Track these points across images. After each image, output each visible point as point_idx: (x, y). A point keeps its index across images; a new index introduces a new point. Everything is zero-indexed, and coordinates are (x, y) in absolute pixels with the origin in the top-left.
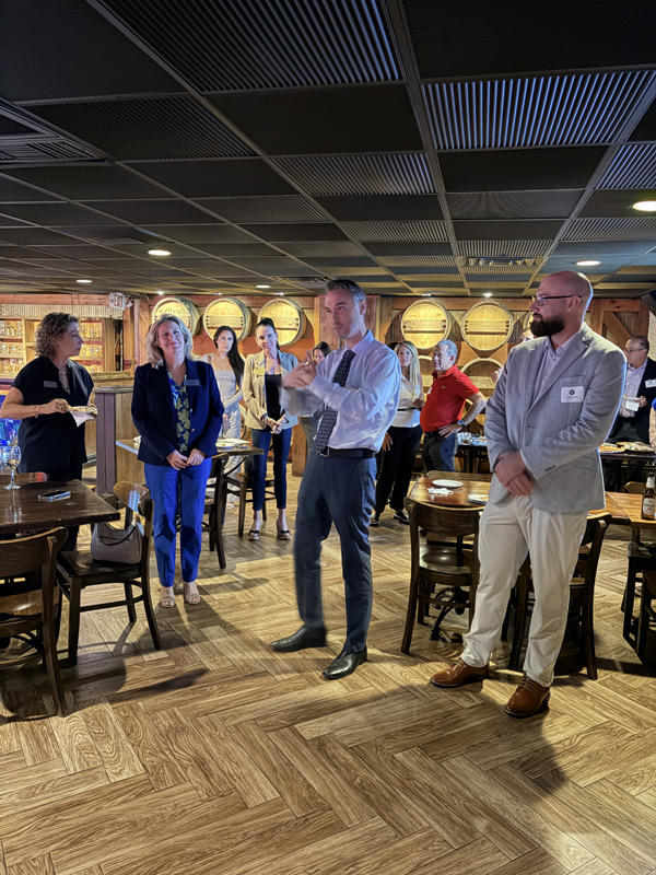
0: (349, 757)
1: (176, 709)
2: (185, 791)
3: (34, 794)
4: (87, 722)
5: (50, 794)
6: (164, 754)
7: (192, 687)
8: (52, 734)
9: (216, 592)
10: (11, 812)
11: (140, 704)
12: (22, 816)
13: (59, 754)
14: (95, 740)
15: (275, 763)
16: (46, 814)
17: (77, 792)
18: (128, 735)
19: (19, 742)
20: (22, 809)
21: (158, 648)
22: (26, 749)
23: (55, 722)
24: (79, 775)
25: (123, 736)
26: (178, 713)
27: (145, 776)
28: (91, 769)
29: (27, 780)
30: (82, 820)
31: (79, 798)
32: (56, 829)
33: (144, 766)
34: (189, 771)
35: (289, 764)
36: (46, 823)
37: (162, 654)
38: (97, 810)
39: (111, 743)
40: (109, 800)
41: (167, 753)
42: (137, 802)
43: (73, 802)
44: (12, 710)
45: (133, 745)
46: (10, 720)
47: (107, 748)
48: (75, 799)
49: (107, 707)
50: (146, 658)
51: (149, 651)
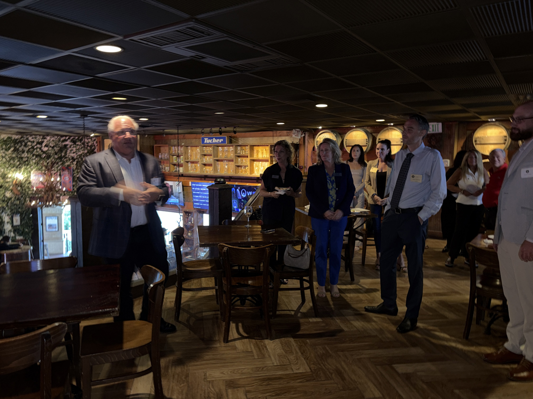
1: (326, 346)
2: (331, 384)
3: (258, 371)
4: (282, 345)
5: (265, 372)
6: (320, 365)
7: (335, 337)
8: (266, 347)
9: (349, 293)
10: (248, 376)
11: (308, 341)
12: (253, 379)
13: (270, 356)
14: (286, 353)
15: (380, 381)
16: (264, 380)
17: (278, 373)
18: (302, 354)
19: (251, 348)
20: (253, 376)
21: (316, 316)
22: (254, 351)
23: (267, 342)
24: (279, 367)
25: (300, 354)
26: (327, 348)
27: (310, 373)
28: (285, 365)
29: (255, 364)
30: (280, 386)
32: (269, 387)
33: (310, 368)
34: (333, 375)
35: (389, 383)
36: (264, 384)
37: (319, 320)
38: (288, 383)
39: (294, 355)
40: (294, 380)
41: (322, 365)
42: (307, 383)
43: (276, 378)
44: (247, 333)
45: (305, 359)
46: (246, 338)
47: (292, 357)
48: (278, 376)
49: (292, 340)
50: (311, 320)
51: (311, 317)
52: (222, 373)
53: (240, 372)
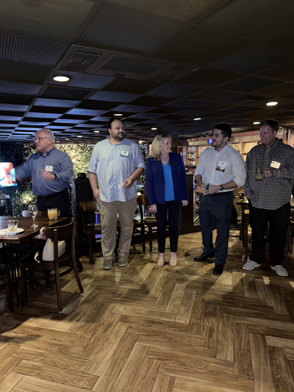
0: (283, 363)
2: (197, 338)
3: (150, 314)
4: (183, 298)
5: (154, 316)
8: (170, 297)
10: (140, 316)
13: (167, 305)
14: (182, 304)
15: (242, 347)
16: (148, 321)
18: (193, 308)
19: (159, 295)
20: (144, 316)
22: (159, 298)
24: (168, 314)
26: (218, 308)
27: (187, 325)
28: (172, 314)
29: (152, 308)
30: (156, 329)
31: (162, 322)
32: (147, 328)
33: (190, 321)
34: (204, 332)
35: (249, 351)
36: (146, 324)
37: (230, 283)
38: (163, 328)
39: (186, 308)
40: (170, 327)
41: (202, 321)
42: (178, 333)
45: (192, 312)
47: (183, 309)
50: (223, 283)
52: (125, 310)
53: (137, 311)
